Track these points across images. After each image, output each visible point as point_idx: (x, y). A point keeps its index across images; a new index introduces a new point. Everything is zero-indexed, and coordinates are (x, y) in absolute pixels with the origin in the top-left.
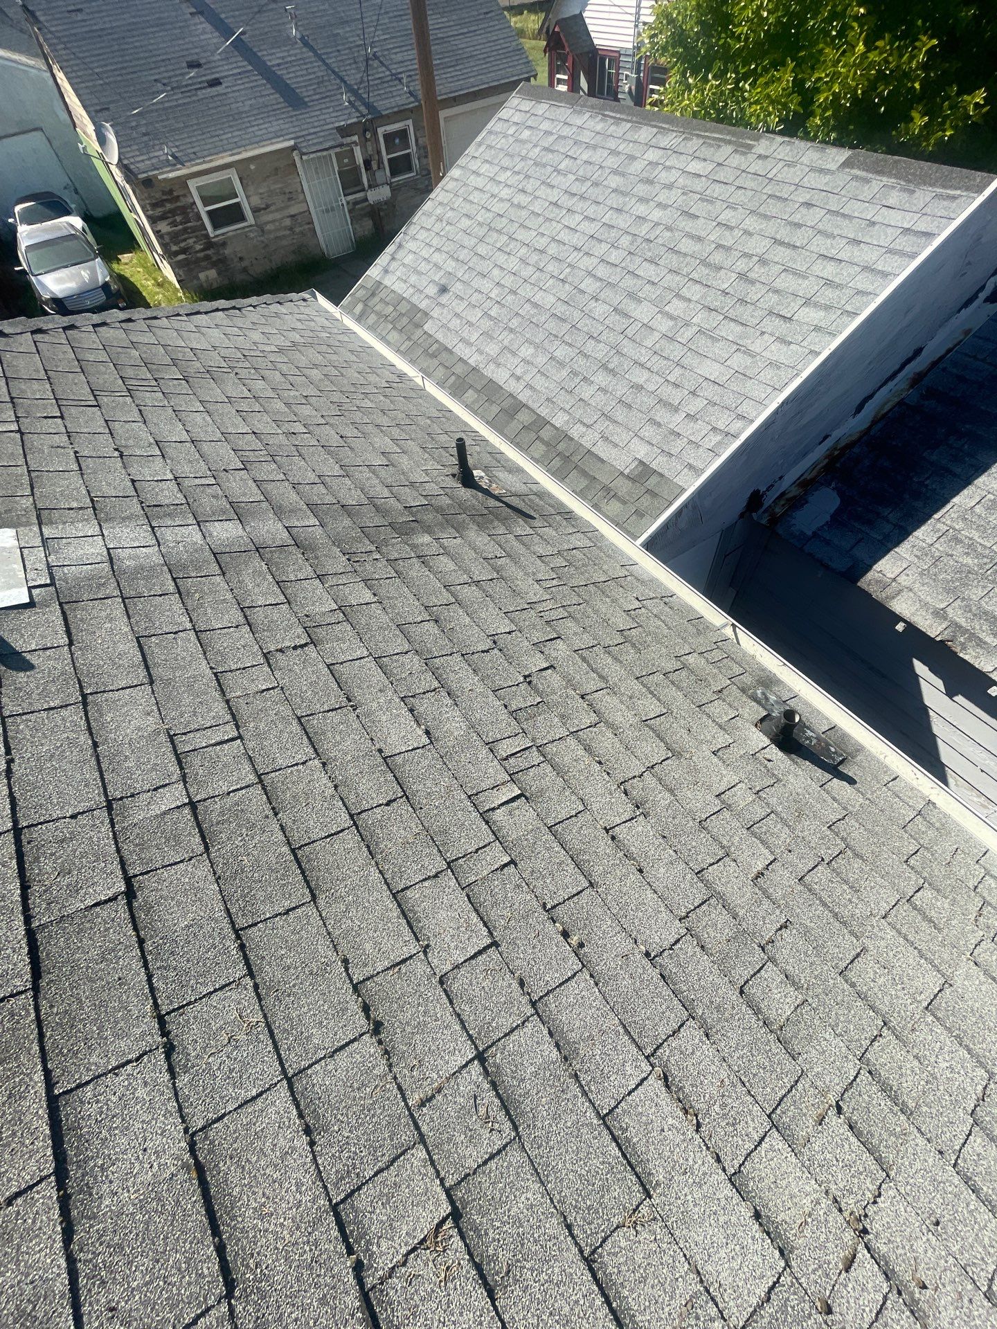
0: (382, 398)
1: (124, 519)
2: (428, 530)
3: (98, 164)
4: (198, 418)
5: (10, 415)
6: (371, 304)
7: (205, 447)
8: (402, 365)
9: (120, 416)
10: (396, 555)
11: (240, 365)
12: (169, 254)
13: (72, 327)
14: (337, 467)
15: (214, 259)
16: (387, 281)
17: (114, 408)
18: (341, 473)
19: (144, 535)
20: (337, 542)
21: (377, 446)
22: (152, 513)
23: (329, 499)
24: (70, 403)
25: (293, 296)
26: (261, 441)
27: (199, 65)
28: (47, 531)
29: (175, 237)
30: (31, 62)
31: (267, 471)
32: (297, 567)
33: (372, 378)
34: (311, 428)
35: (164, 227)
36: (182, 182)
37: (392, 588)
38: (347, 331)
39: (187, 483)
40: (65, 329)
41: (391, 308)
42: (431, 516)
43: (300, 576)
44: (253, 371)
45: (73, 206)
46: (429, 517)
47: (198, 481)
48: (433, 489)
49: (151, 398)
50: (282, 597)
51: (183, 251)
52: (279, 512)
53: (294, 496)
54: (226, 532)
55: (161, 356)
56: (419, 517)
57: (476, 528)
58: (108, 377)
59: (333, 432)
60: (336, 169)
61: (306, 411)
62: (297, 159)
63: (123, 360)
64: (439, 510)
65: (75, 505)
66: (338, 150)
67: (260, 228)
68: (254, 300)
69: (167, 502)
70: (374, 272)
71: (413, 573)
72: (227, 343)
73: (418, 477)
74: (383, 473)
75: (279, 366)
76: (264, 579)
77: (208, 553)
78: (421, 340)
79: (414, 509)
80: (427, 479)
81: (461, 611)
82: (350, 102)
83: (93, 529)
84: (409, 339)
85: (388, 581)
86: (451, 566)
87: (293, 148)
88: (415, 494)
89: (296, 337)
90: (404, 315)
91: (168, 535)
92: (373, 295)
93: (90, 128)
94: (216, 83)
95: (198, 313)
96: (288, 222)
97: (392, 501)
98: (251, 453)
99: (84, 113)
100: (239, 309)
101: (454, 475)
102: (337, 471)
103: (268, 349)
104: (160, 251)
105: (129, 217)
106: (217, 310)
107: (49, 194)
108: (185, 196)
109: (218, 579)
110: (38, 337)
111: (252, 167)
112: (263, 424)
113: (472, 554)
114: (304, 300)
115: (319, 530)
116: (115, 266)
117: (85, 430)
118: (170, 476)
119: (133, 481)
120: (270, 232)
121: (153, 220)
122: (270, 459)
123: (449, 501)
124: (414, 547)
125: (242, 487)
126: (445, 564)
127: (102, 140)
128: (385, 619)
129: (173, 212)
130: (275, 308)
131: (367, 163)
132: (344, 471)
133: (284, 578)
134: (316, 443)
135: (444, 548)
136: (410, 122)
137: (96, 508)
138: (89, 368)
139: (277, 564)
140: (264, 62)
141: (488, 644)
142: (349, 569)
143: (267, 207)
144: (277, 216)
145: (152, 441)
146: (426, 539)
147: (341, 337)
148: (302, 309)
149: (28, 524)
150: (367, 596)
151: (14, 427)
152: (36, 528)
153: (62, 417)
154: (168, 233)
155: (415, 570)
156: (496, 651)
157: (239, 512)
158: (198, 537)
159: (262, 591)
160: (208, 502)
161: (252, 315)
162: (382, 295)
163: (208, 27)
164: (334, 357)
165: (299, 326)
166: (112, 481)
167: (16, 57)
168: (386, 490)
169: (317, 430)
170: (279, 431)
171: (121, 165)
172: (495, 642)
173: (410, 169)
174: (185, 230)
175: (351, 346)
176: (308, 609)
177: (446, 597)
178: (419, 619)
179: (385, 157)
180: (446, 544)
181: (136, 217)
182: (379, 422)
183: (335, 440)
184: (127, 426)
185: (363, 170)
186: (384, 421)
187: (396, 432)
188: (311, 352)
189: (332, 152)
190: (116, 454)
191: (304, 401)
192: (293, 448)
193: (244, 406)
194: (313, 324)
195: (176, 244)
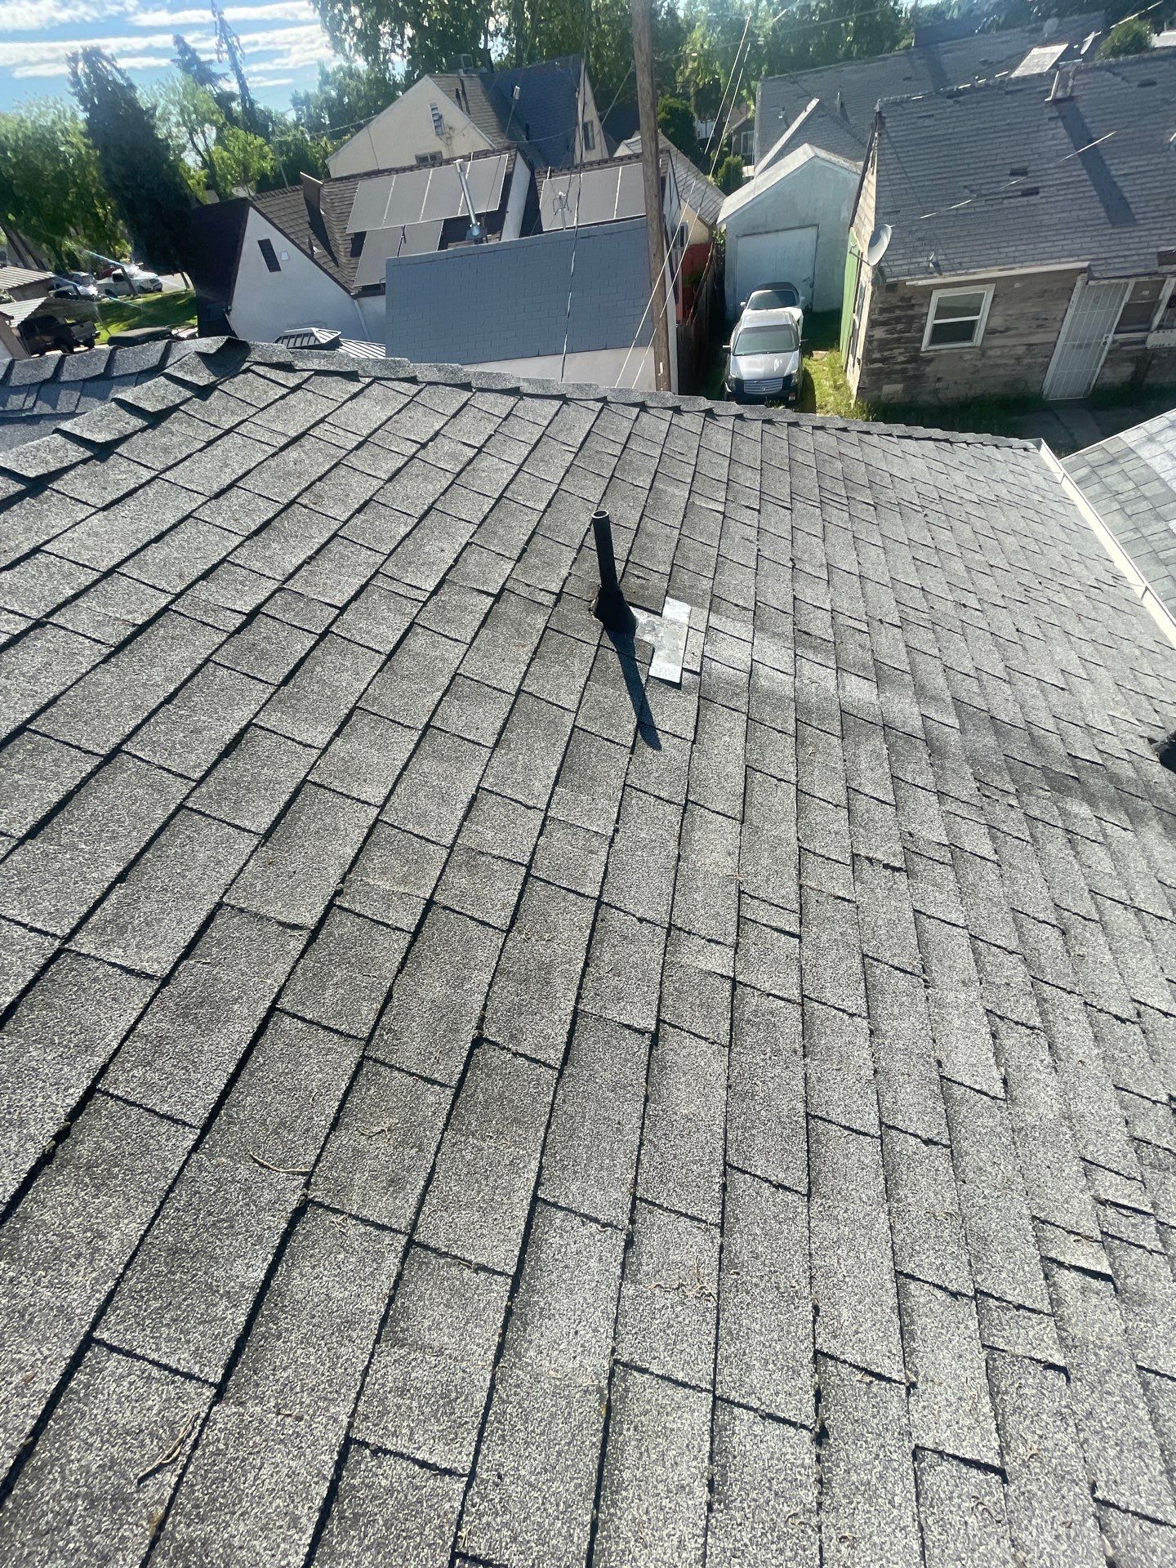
0: (1083, 599)
1: (775, 635)
2: (1091, 799)
3: (851, 262)
4: (873, 552)
5: (721, 496)
6: (1102, 473)
7: (869, 586)
8: (1122, 563)
9: (804, 525)
10: (1036, 813)
11: (933, 506)
12: (868, 358)
13: (795, 424)
14: (1001, 666)
15: (911, 373)
16: (1144, 452)
17: (802, 515)
18: (1004, 675)
19: (784, 660)
20: (972, 760)
21: (1057, 658)
22: (802, 637)
23: (978, 702)
24: (770, 499)
25: (1015, 441)
26: (927, 600)
27: (1024, 173)
28: (714, 621)
29: (884, 344)
30: (846, 165)
31: (922, 639)
32: (918, 770)
33: (1077, 568)
34: (985, 605)
35: (879, 333)
36: (928, 291)
37: (1018, 854)
38: (1065, 500)
39: (840, 619)
40: (790, 424)
41: (1131, 485)
42: (1100, 782)
43: (919, 781)
44: (944, 518)
45: (802, 298)
46: (1096, 782)
47: (851, 622)
48: (1113, 745)
49: (838, 517)
50: (892, 797)
51: (883, 360)
52: (921, 692)
53: (941, 681)
54: (860, 691)
55: (860, 474)
56: (1083, 776)
57: (1160, 829)
58: (808, 482)
59: (1009, 621)
60: (1126, 299)
61: (986, 583)
62: (1079, 284)
63: (827, 469)
64: (1114, 779)
65: (741, 603)
66: (1143, 279)
67: (983, 351)
68: (970, 437)
69: (817, 633)
70: (1121, 435)
71: (1052, 849)
72: (927, 478)
73: (1099, 721)
74: (1054, 696)
75: (973, 519)
76: (881, 765)
77: (835, 707)
78: (1156, 537)
79: (1080, 763)
80: (1110, 729)
81: (1102, 940)
83: (748, 636)
84: (1136, 530)
85: (1017, 842)
86: (1107, 866)
87: (1082, 271)
88: (1088, 741)
89: (1003, 491)
90: (1146, 498)
91: (806, 668)
92: (1112, 462)
93: (868, 229)
94: (1034, 192)
95: (909, 437)
96: (1020, 350)
97: (1054, 738)
98: (912, 612)
99: (872, 216)
100: (951, 443)
101: (1151, 741)
102: (1000, 671)
103: (967, 496)
104: (859, 353)
105: (847, 316)
106: (929, 439)
107: (788, 285)
108: (921, 305)
109: (835, 741)
110: (767, 427)
111: (1017, 285)
112: (936, 583)
113: (1142, 865)
114: (1025, 449)
115: (955, 737)
117: (773, 531)
118: (828, 607)
119: (795, 598)
120: (990, 358)
121: (872, 324)
122: (930, 626)
123: (1131, 773)
124: (1064, 813)
125: (891, 648)
126: (1098, 857)
127: (874, 240)
128: (998, 890)
129: (898, 320)
130: (990, 451)
131: (1173, 300)
132: (1009, 674)
133: (900, 775)
134: (987, 628)
135: (1105, 836)
137: (758, 616)
138: (797, 470)
139: (899, 754)
140: (1108, 172)
141: (1128, 1011)
142: (974, 801)
143: (1007, 329)
144: (1011, 342)
145: (824, 562)
146: (1084, 810)
147: (1055, 506)
148: (1020, 459)
149: (704, 607)
150: (986, 849)
151: (721, 509)
152: (706, 613)
153: (759, 511)
154: (880, 340)
155: (1056, 846)
156: (1136, 1028)
157: (880, 675)
158: (831, 684)
159: (873, 780)
160: (853, 650)
161: (962, 453)
162: (1127, 467)
163: (1062, 132)
164: (1040, 528)
165: (1010, 478)
166: (777, 593)
167: (834, 158)
168: (1052, 720)
169: (991, 611)
170: (950, 597)
171: (879, 270)
172: (1139, 1015)
174: (898, 340)
175: (1064, 521)
176: (913, 827)
177: (1086, 907)
178: (1042, 917)
180: (1109, 831)
181: (856, 320)
182: (1069, 628)
183: (1008, 632)
184: (808, 538)
185: (1163, 307)
186: (1077, 629)
187: (1087, 650)
188: (1014, 514)
189: (1132, 282)
190: (790, 564)
191: (987, 571)
192: (959, 623)
193: (921, 555)
194: (1026, 480)
195: (880, 351)
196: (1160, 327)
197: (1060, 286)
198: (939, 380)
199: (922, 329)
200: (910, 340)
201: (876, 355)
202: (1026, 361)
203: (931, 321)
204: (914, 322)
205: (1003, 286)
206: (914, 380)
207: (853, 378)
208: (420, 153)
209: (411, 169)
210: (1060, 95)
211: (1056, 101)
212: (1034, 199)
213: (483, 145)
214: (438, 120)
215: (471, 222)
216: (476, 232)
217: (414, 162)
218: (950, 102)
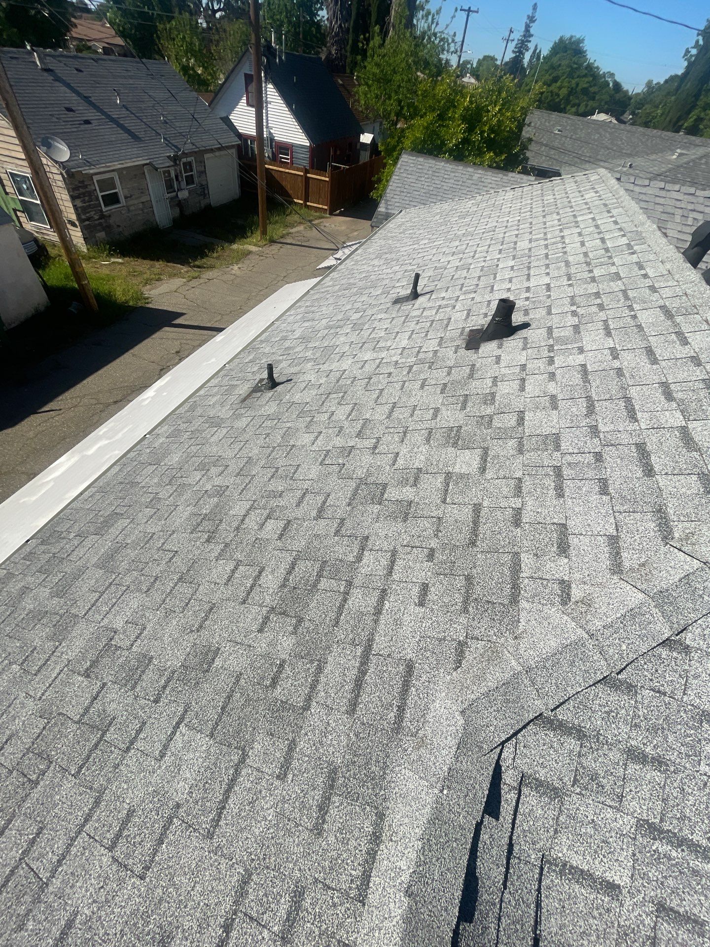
15: (104, 225)
29: (83, 210)
35: (79, 203)
60: (163, 178)
62: (145, 171)
67: (128, 209)
82: (166, 144)
87: (146, 164)
108: (91, 185)
111: (125, 173)
120: (131, 211)
129: (84, 194)
131: (176, 177)
136: (193, 158)
143: (132, 195)
173: (193, 182)
174: (89, 206)
185: (175, 181)
189: (162, 170)
195: (84, 214)
196: (178, 190)
197: (140, 173)
198: (119, 226)
199: (98, 199)
200: (95, 206)
201: (83, 217)
202: (146, 211)
203: (100, 195)
204: (91, 194)
205: (121, 173)
206: (107, 228)
212: (91, 126)
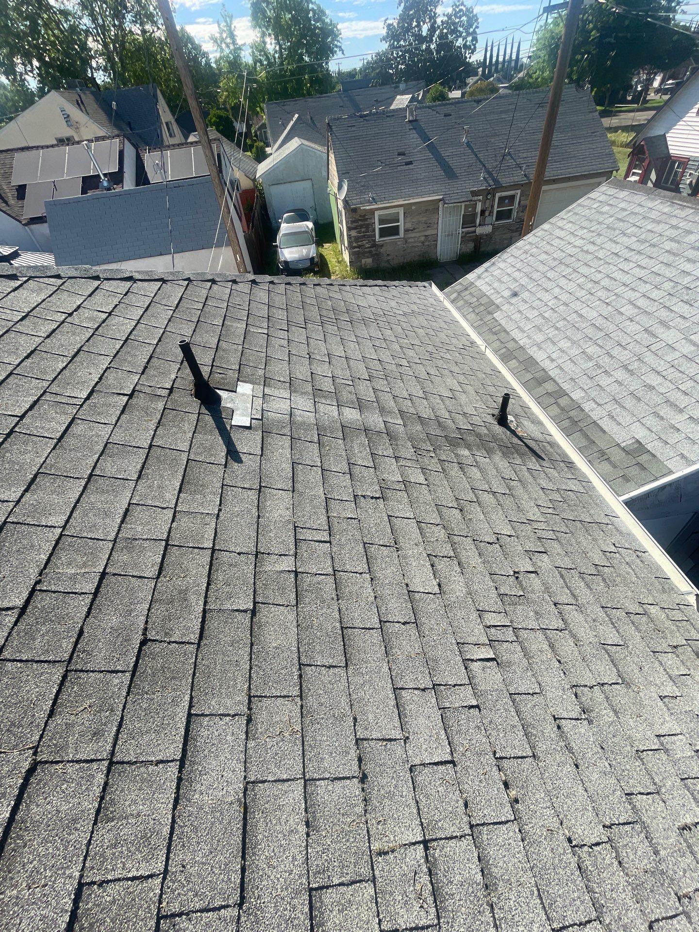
0: (458, 355)
1: (302, 393)
2: (469, 447)
3: (332, 199)
4: (352, 345)
5: (265, 325)
6: (463, 295)
7: (352, 363)
8: (474, 336)
9: (314, 335)
10: (444, 458)
11: (381, 319)
12: (351, 247)
13: (304, 284)
14: (421, 392)
15: (374, 253)
16: (478, 283)
17: (312, 331)
18: (423, 396)
19: (308, 404)
20: (411, 439)
21: (448, 384)
22: (317, 393)
23: (412, 410)
24: (293, 324)
25: (419, 284)
26: (382, 365)
27: (404, 154)
28: (267, 391)
29: (357, 239)
30: (319, 148)
31: (381, 384)
32: (384, 449)
33: (454, 341)
34: (411, 364)
35: (354, 233)
36: (372, 212)
37: (437, 479)
38: (445, 309)
39: (338, 381)
40: (301, 284)
41: (475, 299)
42: (472, 438)
43: (385, 454)
44: (387, 324)
45: (311, 217)
46: (471, 439)
47: (343, 381)
48: (477, 420)
49: (331, 329)
50: (372, 464)
51: (359, 247)
52: (382, 410)
53: (392, 403)
54: (351, 415)
55: (342, 306)
56: (465, 437)
57: (500, 454)
58: (314, 313)
59: (423, 370)
60: (463, 213)
61: (411, 353)
62: (441, 206)
63: (323, 306)
64: (478, 435)
65: (282, 379)
66: (467, 203)
67: (406, 240)
68: (396, 283)
69: (326, 389)
70: (471, 276)
71: (453, 473)
72: (377, 305)
73: (470, 410)
74: (447, 402)
75: (402, 323)
76: (365, 449)
77: (339, 425)
78: (490, 322)
79: (463, 431)
80: (475, 413)
81: (479, 509)
82: (484, 178)
83: (287, 395)
84: (481, 320)
85: (436, 473)
86: (479, 475)
87: (440, 200)
88: (465, 421)
89: (415, 307)
90: (482, 305)
91: (321, 408)
92: (466, 289)
93: (336, 181)
94: (410, 163)
95: (366, 286)
96: (422, 239)
97: (449, 422)
98: (375, 372)
99: (336, 174)
100: (387, 287)
101: (493, 415)
102: (421, 394)
103: (398, 312)
104: (346, 245)
105: (337, 226)
106: (376, 286)
107: (303, 210)
108: (370, 219)
109: (341, 442)
110: (288, 286)
111: (413, 208)
112: (385, 356)
113: (494, 472)
114: (425, 287)
115: (402, 429)
116: (320, 249)
117: (296, 340)
118: (330, 375)
119: (312, 373)
120: (409, 243)
121: (349, 229)
122: (384, 377)
123: (486, 432)
124: (457, 455)
125: (366, 391)
126: (475, 473)
127: (340, 187)
128: (429, 498)
129: (361, 226)
130: (407, 289)
131: (483, 212)
132: (425, 395)
133: (376, 452)
134: (412, 374)
135: (477, 462)
136: (519, 192)
137: (292, 384)
138: (307, 308)
139: (373, 442)
140: (441, 154)
141: (493, 539)
142: (414, 458)
143: (414, 229)
144: (417, 235)
145: (326, 353)
146: (466, 452)
147: (441, 312)
148: (422, 292)
149: (259, 384)
150: (421, 479)
151: (266, 332)
152: (262, 387)
153: (288, 331)
154: (355, 237)
155: (455, 471)
156: (497, 546)
157: (360, 405)
158: (336, 414)
159: (362, 457)
160: (345, 395)
161: (394, 291)
162: (472, 291)
163: (416, 136)
164: (434, 324)
165: (418, 301)
166: (302, 371)
167: (313, 145)
168: (448, 413)
169: (414, 366)
170: (393, 362)
171: (346, 202)
172: (498, 539)
173: (509, 217)
174: (364, 236)
175: (446, 319)
176: (385, 476)
177: (471, 496)
178: (450, 505)
179: (496, 209)
180: (478, 460)
181: (341, 226)
182: (452, 369)
183: (424, 375)
184: (316, 342)
185: (479, 216)
186: (456, 369)
187: (461, 378)
188: (421, 318)
189: (463, 204)
190: (308, 356)
191: (411, 347)
192: (399, 374)
193: (377, 343)
194: (426, 301)
195: (356, 242)
196: (480, 225)
197: (432, 208)
198: (388, 255)
199: (374, 230)
200: (369, 236)
201: (355, 245)
202: (426, 243)
203: (377, 227)
204: (369, 227)
205: (407, 208)
206: (376, 256)
207: (346, 257)
208: (59, 136)
209: (52, 146)
210: (411, 118)
211: (410, 121)
212: (411, 166)
213: (101, 133)
214: (67, 118)
215: (101, 178)
216: (105, 184)
217: (55, 142)
218: (362, 120)
